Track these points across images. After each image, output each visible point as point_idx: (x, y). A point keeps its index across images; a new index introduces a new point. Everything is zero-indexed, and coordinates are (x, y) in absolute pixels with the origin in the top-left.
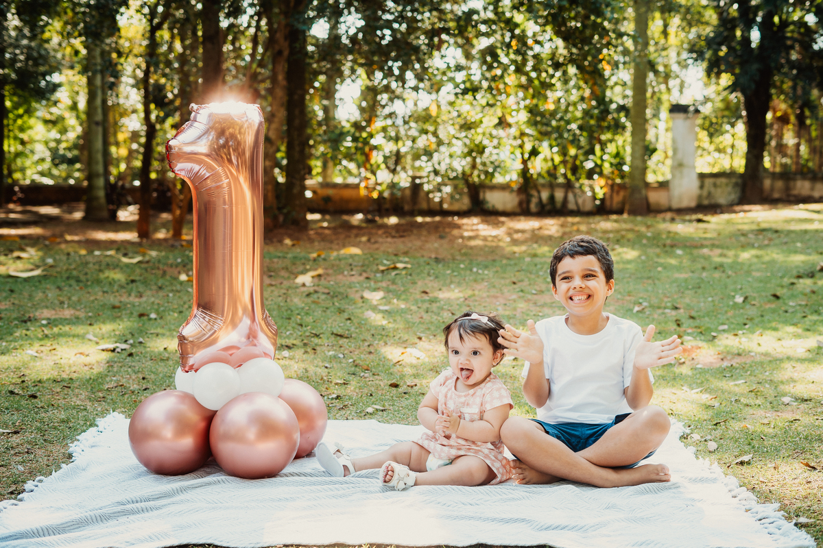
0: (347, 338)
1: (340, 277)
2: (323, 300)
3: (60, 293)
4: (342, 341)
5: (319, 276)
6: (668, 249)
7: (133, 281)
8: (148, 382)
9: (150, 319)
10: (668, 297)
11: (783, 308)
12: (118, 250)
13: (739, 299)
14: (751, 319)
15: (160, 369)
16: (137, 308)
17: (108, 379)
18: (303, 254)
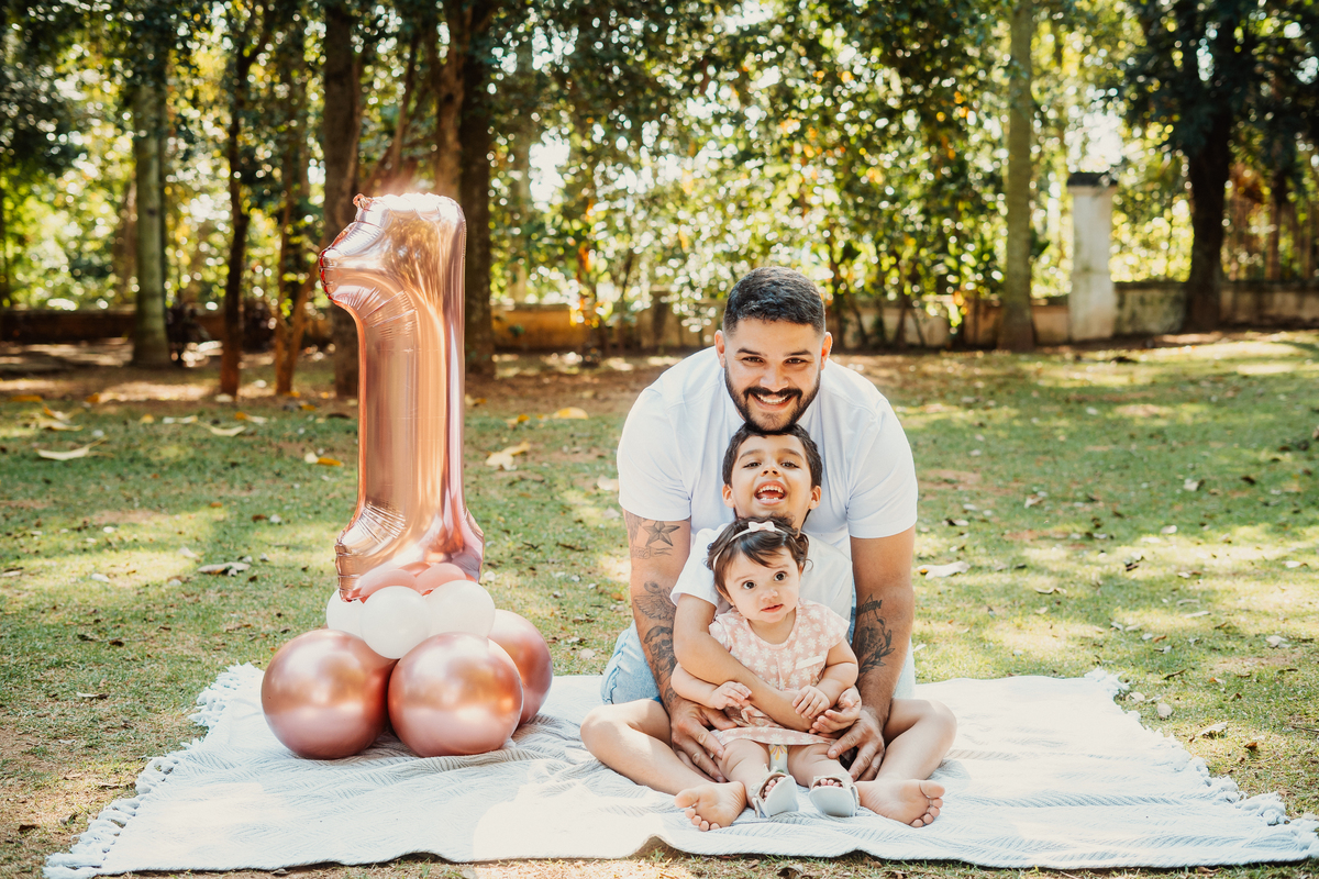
0: (580, 551)
1: (557, 455)
2: (535, 492)
3: (122, 484)
4: (573, 556)
5: (524, 453)
6: (1073, 405)
7: (234, 465)
8: (287, 620)
9: (272, 524)
10: (1078, 483)
11: (1262, 499)
12: (200, 415)
13: (1191, 486)
14: (1211, 517)
15: (302, 601)
16: (248, 507)
17: (225, 616)
18: (493, 420)
